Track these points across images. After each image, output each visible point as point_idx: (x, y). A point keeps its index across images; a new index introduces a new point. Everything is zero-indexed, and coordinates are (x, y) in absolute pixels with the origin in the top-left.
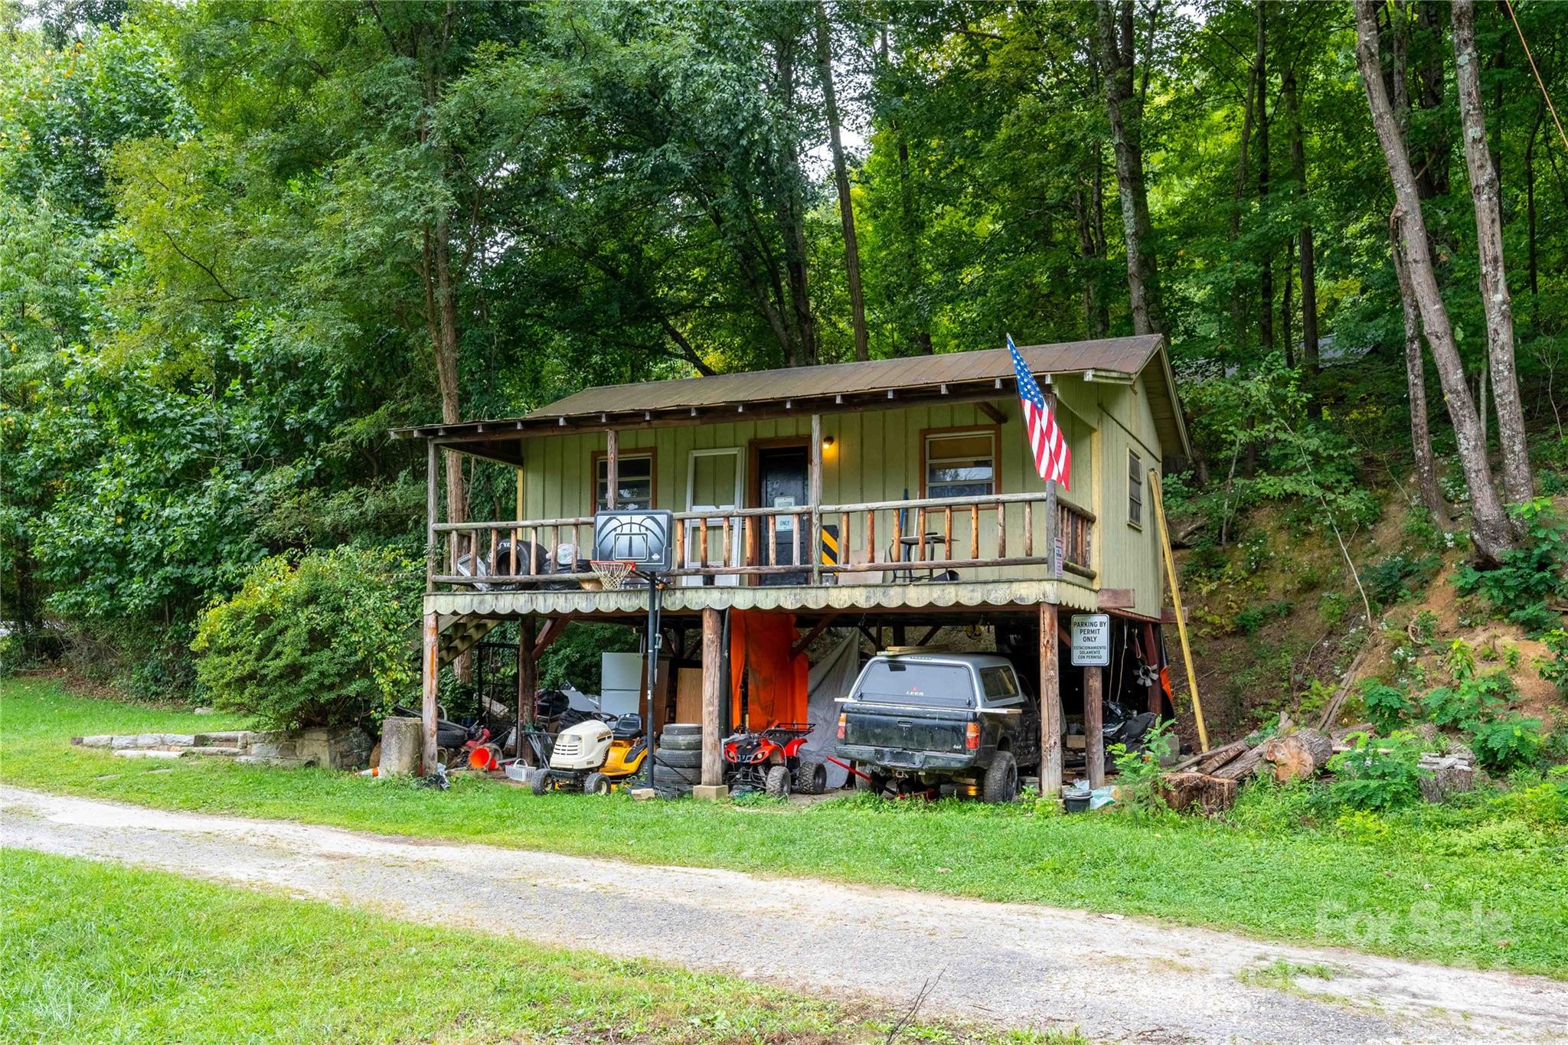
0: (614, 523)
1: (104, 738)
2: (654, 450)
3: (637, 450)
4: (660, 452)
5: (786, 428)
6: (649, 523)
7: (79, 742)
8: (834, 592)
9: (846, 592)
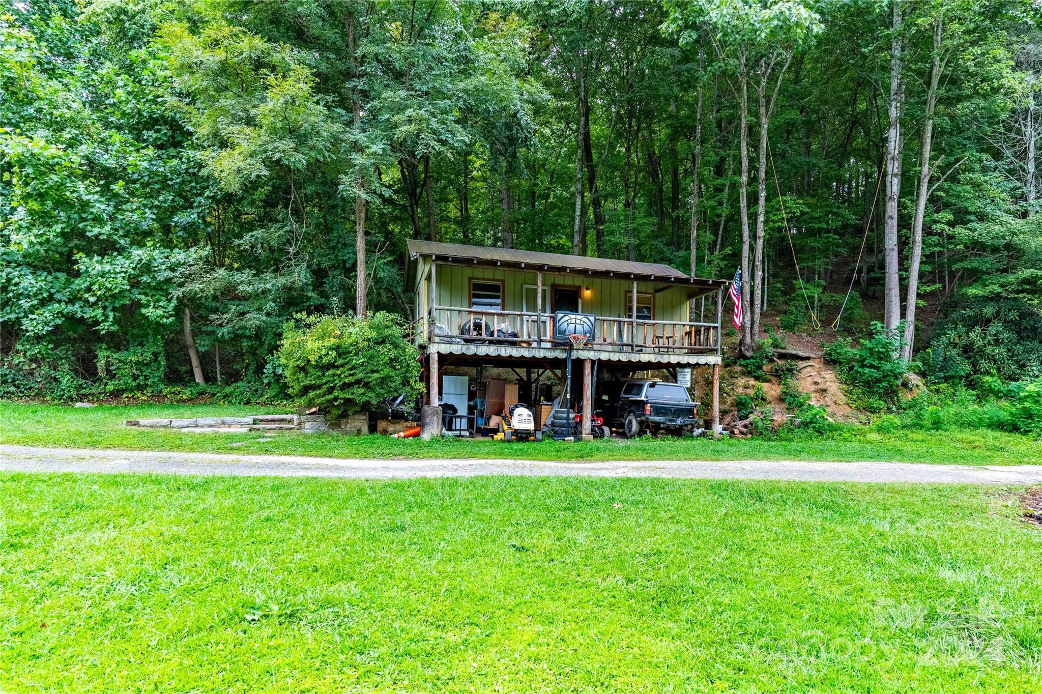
0: (567, 318)
1: (165, 421)
2: (503, 281)
3: (494, 280)
4: (506, 282)
5: (569, 281)
6: (585, 320)
7: (136, 424)
8: (642, 355)
9: (647, 355)
